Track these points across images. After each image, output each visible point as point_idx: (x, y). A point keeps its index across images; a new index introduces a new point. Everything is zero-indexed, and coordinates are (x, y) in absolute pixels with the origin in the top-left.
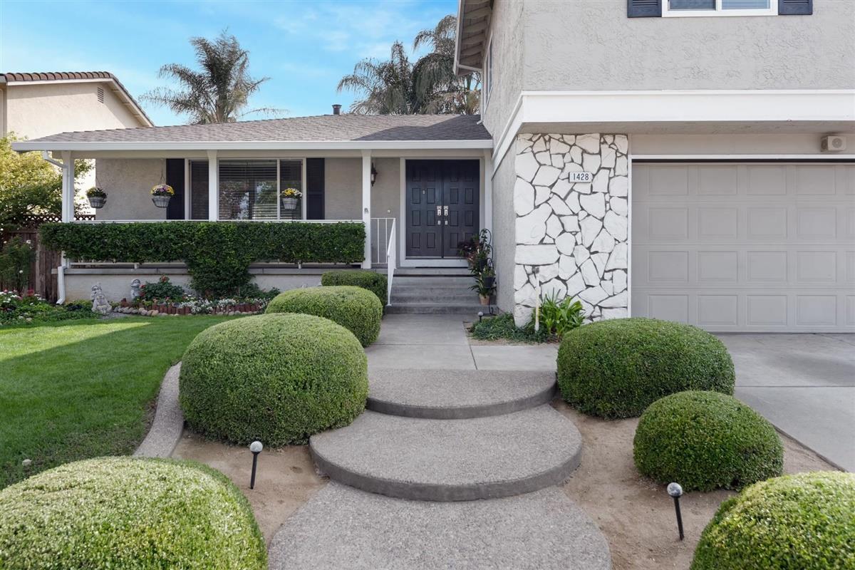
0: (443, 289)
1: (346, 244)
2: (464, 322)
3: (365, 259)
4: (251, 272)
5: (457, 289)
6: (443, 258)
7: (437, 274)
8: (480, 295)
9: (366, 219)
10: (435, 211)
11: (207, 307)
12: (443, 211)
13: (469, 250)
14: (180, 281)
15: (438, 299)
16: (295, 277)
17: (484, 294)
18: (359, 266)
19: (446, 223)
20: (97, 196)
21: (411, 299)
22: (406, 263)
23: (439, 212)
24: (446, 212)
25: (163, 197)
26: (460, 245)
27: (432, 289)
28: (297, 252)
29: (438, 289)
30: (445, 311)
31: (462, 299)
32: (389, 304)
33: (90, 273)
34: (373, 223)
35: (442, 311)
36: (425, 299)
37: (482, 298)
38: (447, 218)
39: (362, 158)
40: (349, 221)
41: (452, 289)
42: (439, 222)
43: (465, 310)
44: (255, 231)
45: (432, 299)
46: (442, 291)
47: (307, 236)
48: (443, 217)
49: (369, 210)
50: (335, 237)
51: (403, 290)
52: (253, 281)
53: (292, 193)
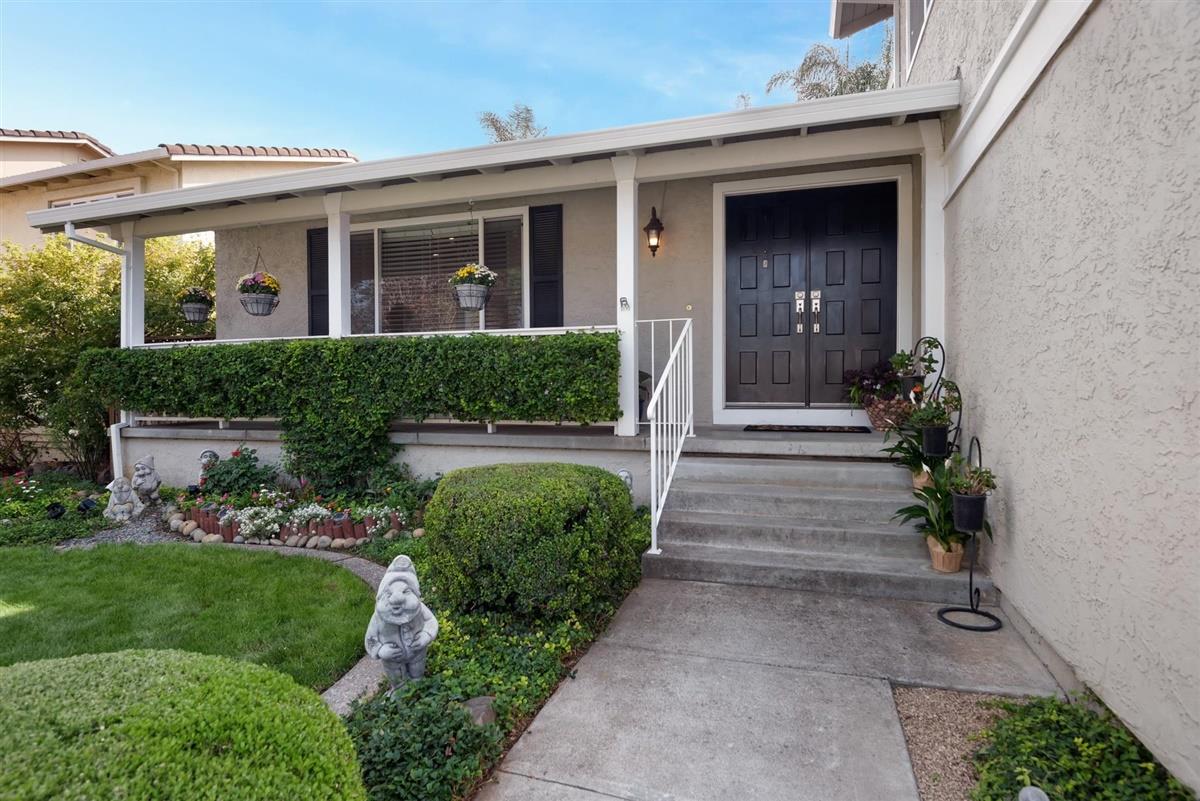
0: (810, 502)
1: (570, 380)
2: (894, 685)
3: (622, 414)
4: (397, 438)
5: (851, 505)
6: (808, 406)
7: (794, 452)
8: (931, 540)
9: (626, 323)
10: (791, 304)
11: (268, 524)
12: (808, 302)
13: (874, 391)
14: (272, 453)
15: (793, 538)
16: (479, 450)
17: (944, 539)
18: (610, 430)
19: (816, 328)
20: (192, 302)
21: (717, 532)
22: (723, 416)
23: (800, 305)
24: (816, 305)
25: (254, 295)
26: (849, 378)
27: (778, 501)
28: (471, 400)
29: (796, 501)
30: (816, 582)
31: (867, 541)
32: (654, 551)
33: (153, 435)
34: (642, 331)
35: (810, 583)
36: (757, 534)
37: (938, 549)
38: (818, 317)
39: (614, 189)
40: (588, 330)
41: (838, 503)
42: (800, 328)
43: (882, 586)
44: (389, 355)
45: (777, 537)
46: (806, 508)
47: (486, 364)
48: (808, 317)
49: (631, 300)
50: (546, 366)
51: (700, 499)
52: (402, 459)
53: (470, 273)
